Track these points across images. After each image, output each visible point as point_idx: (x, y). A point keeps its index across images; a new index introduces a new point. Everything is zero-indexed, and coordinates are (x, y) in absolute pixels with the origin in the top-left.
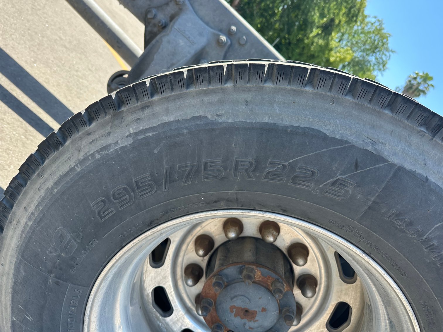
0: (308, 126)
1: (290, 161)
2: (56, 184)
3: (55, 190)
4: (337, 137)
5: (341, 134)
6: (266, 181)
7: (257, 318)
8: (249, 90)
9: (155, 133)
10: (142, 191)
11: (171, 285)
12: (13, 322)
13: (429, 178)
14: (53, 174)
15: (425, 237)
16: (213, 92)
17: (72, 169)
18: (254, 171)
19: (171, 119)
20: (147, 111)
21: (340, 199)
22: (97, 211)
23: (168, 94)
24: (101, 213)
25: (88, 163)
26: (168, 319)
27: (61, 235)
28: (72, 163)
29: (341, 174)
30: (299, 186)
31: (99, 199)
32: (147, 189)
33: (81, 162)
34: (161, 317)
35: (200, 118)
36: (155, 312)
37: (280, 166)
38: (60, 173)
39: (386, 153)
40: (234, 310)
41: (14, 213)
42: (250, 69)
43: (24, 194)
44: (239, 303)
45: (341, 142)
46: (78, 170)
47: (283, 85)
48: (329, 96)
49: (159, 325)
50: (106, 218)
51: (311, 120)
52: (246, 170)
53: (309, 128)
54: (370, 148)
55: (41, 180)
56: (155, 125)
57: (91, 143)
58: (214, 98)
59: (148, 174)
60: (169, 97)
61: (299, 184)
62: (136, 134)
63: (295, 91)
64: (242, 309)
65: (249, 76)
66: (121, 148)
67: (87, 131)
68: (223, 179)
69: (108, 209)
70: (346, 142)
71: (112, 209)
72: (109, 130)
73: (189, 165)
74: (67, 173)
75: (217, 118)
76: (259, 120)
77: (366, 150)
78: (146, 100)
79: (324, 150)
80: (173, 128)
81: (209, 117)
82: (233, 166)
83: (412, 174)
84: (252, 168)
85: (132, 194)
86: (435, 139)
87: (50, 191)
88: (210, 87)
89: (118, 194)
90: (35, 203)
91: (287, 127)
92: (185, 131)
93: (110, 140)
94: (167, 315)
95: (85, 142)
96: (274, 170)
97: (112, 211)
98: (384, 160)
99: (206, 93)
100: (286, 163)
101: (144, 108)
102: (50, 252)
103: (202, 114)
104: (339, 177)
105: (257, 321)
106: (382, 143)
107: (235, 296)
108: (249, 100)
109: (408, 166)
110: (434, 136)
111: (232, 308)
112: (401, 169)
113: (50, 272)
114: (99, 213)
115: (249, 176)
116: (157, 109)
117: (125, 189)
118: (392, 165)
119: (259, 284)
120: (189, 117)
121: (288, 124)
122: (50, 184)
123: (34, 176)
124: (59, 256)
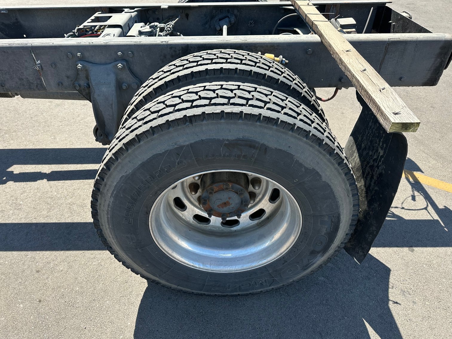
0: (152, 155)
1: (160, 168)
2: (109, 225)
3: (111, 227)
4: (163, 151)
5: (164, 149)
6: (160, 178)
7: (231, 203)
8: (126, 157)
9: (116, 191)
10: (132, 208)
11: (199, 211)
12: (144, 270)
13: (202, 139)
14: (105, 222)
15: (222, 155)
16: (117, 166)
17: (108, 218)
18: (153, 178)
19: (115, 183)
20: (107, 186)
21: (186, 166)
22: (127, 223)
23: (107, 177)
24: (129, 222)
25: (110, 213)
26: (211, 224)
27: (127, 237)
28: (106, 216)
29: (177, 160)
30: (171, 172)
31: (124, 220)
32: (133, 207)
33: (108, 214)
34: (207, 225)
35: (122, 177)
36: (203, 226)
37: (158, 172)
38: (106, 221)
39: (182, 144)
40: (220, 206)
41: (108, 241)
42: (119, 151)
43: (105, 234)
44: (219, 203)
45: (166, 152)
46: (109, 216)
47: (133, 148)
48: (149, 140)
49: (209, 229)
50: (132, 222)
51: (151, 152)
52: (151, 180)
53: (153, 155)
54: (176, 146)
55: (104, 227)
56: (113, 189)
57: (104, 206)
58: (120, 167)
59: (128, 203)
60: (108, 177)
61: (170, 172)
62: (112, 195)
63: (138, 147)
64: (222, 204)
65: (122, 153)
66: (112, 202)
67: (99, 204)
68: (148, 187)
69: (130, 220)
70: (168, 150)
71: (131, 219)
72: (104, 199)
73: (135, 192)
74: (108, 219)
75: (126, 173)
76: (138, 165)
77: (176, 148)
78: (103, 183)
79: (164, 158)
80: (118, 186)
81: (124, 174)
82: (147, 182)
83: (196, 143)
84: (152, 179)
85: (130, 211)
86: (193, 124)
87: (109, 228)
88: (115, 165)
89: (127, 214)
90: (110, 234)
91: (147, 160)
92: (122, 184)
93: (107, 202)
94: (209, 222)
95: (102, 207)
96: (158, 174)
97: (131, 220)
98: (184, 146)
99: (116, 168)
100: (159, 170)
101: (105, 185)
102: (130, 243)
103: (121, 175)
104: (177, 161)
105: (232, 204)
106: (178, 141)
107: (214, 202)
108: (129, 160)
109: (193, 142)
110: (192, 124)
111: (218, 206)
112: (191, 145)
113: (137, 249)
114: (128, 223)
115: (155, 181)
116: (109, 183)
117: (127, 212)
118: (188, 145)
119: (219, 191)
120: (119, 179)
121: (146, 159)
122: (107, 226)
123: (101, 227)
124: (133, 243)
